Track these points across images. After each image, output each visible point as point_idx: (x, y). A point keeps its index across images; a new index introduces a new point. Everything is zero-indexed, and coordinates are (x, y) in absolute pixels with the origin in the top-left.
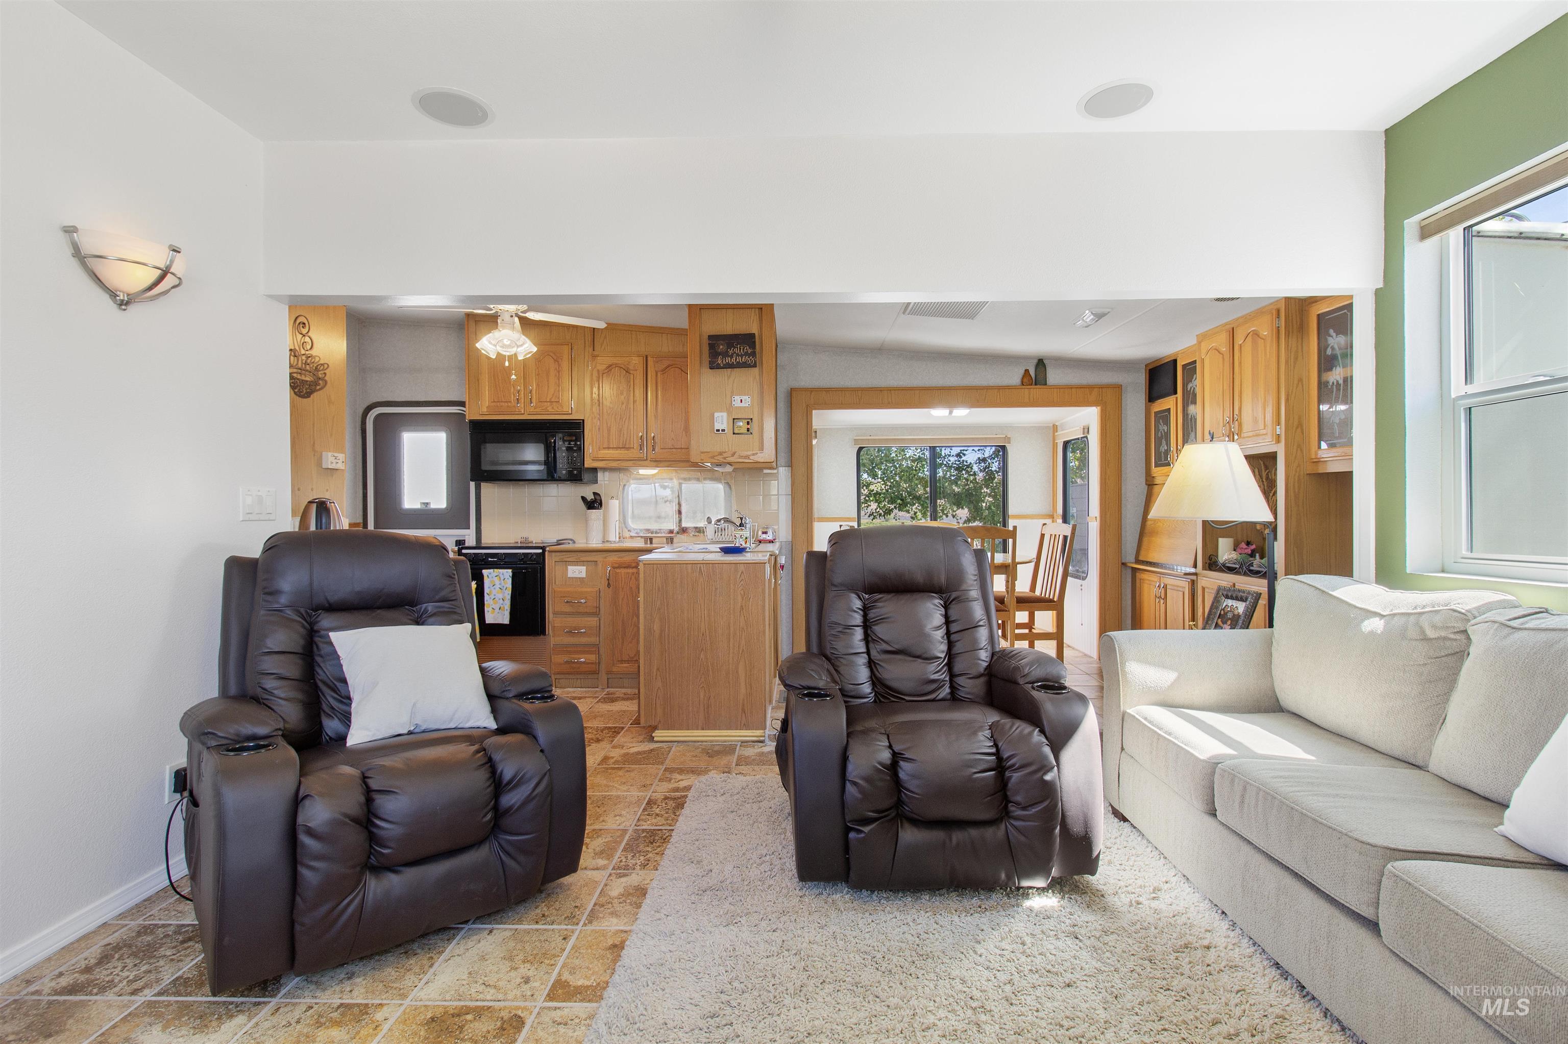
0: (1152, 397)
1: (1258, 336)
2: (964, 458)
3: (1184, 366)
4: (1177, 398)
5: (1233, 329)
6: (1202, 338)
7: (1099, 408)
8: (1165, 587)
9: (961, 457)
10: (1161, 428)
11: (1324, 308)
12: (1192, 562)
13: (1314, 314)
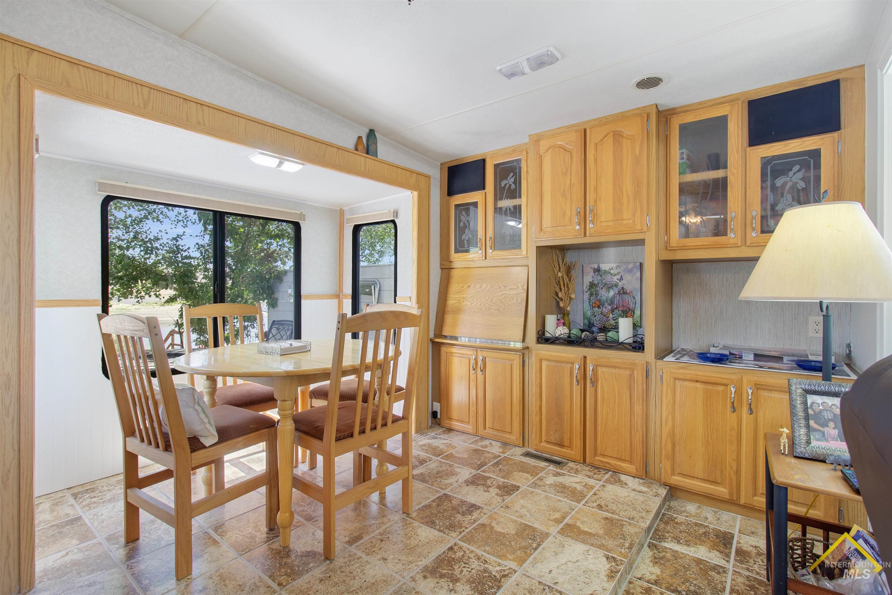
0: (451, 192)
1: (623, 136)
2: (180, 242)
3: (496, 166)
4: (485, 193)
5: (585, 130)
6: (537, 139)
7: (416, 193)
8: (484, 360)
9: (177, 241)
10: (462, 218)
11: (690, 118)
12: (521, 337)
13: (676, 122)
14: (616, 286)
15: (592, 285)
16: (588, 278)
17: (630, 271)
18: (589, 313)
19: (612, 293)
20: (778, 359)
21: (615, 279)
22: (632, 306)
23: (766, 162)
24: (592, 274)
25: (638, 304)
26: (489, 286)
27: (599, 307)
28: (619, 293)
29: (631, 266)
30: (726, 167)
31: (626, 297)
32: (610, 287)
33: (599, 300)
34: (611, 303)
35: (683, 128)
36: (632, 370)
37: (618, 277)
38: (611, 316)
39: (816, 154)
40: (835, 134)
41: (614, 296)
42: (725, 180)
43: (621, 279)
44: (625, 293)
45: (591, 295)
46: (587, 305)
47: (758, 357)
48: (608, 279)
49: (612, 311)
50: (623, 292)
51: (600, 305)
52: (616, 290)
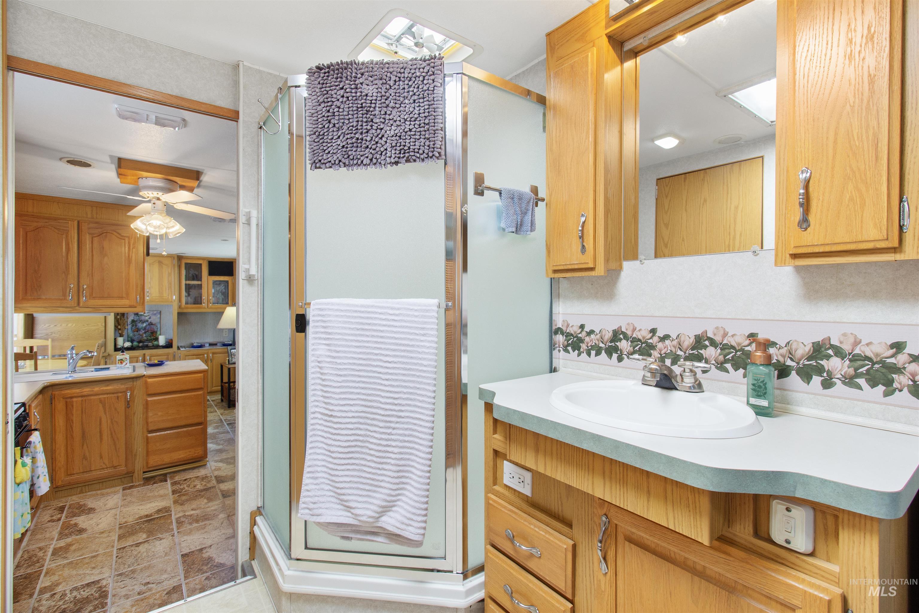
11: (189, 261)
13: (184, 262)
14: (147, 321)
15: (133, 321)
16: (131, 318)
17: (155, 314)
18: (131, 335)
19: (145, 325)
20: (216, 344)
21: (147, 318)
22: (156, 330)
23: (215, 282)
24: (133, 316)
25: (159, 329)
26: (74, 325)
27: (137, 331)
28: (149, 324)
29: (155, 312)
30: (201, 281)
31: (152, 326)
32: (143, 322)
33: (138, 328)
34: (145, 329)
35: (186, 264)
36: (168, 355)
37: (149, 317)
38: (144, 335)
39: (227, 282)
40: (232, 277)
41: (146, 326)
42: (201, 285)
43: (150, 318)
44: (152, 324)
45: (133, 326)
46: (130, 331)
47: (211, 345)
48: (143, 318)
49: (145, 333)
50: (151, 324)
51: (138, 330)
52: (147, 323)
